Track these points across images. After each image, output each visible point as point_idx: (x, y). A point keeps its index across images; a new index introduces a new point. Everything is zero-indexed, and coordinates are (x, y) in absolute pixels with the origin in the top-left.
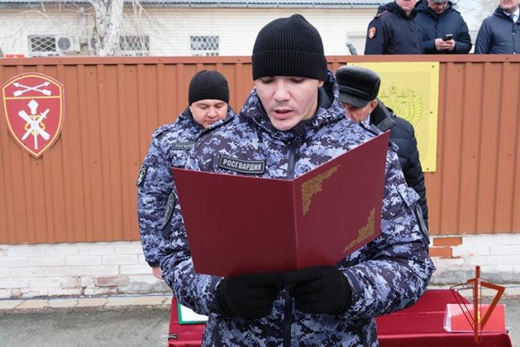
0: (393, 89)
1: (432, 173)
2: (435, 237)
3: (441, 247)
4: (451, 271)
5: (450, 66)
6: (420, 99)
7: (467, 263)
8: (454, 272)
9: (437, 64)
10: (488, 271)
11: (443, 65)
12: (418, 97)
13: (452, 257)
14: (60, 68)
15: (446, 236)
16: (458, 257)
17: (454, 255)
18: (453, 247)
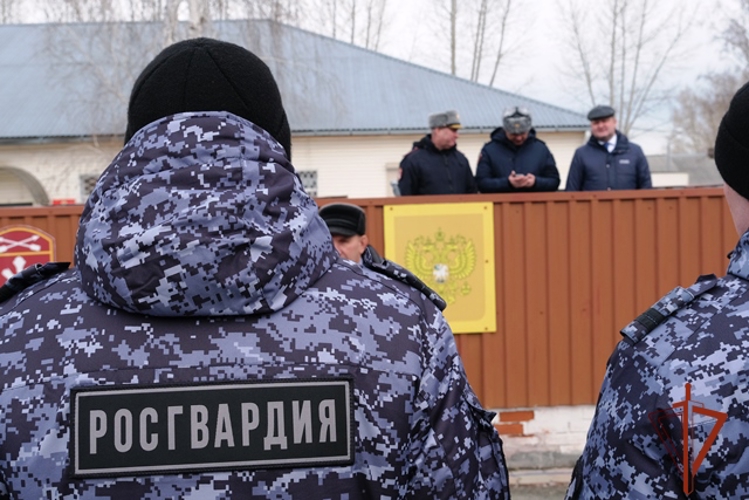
0: (440, 234)
1: (492, 333)
2: (502, 411)
3: (510, 423)
4: (522, 453)
5: (506, 207)
6: (473, 245)
7: (542, 443)
8: (527, 454)
9: (490, 205)
10: (569, 452)
11: (498, 206)
12: (469, 244)
13: (524, 436)
14: (51, 220)
15: (513, 410)
16: (531, 436)
17: (526, 432)
18: (524, 423)
